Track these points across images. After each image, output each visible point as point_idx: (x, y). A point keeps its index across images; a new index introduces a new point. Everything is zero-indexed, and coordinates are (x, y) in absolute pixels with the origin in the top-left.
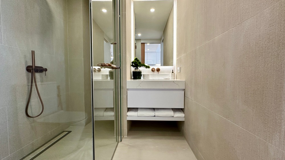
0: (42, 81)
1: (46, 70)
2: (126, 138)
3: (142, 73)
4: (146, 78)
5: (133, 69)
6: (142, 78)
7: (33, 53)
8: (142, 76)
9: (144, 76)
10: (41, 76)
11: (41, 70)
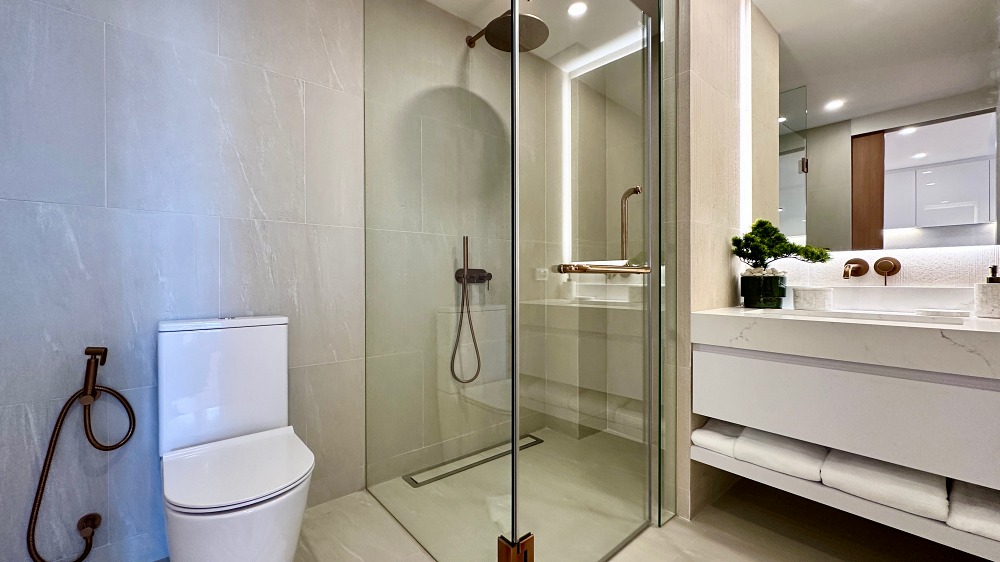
0: (483, 303)
1: (489, 276)
2: (683, 523)
3: (788, 284)
4: (806, 306)
5: (743, 267)
6: (787, 303)
7: (466, 240)
8: (789, 295)
9: (796, 296)
10: (481, 292)
11: (481, 277)
